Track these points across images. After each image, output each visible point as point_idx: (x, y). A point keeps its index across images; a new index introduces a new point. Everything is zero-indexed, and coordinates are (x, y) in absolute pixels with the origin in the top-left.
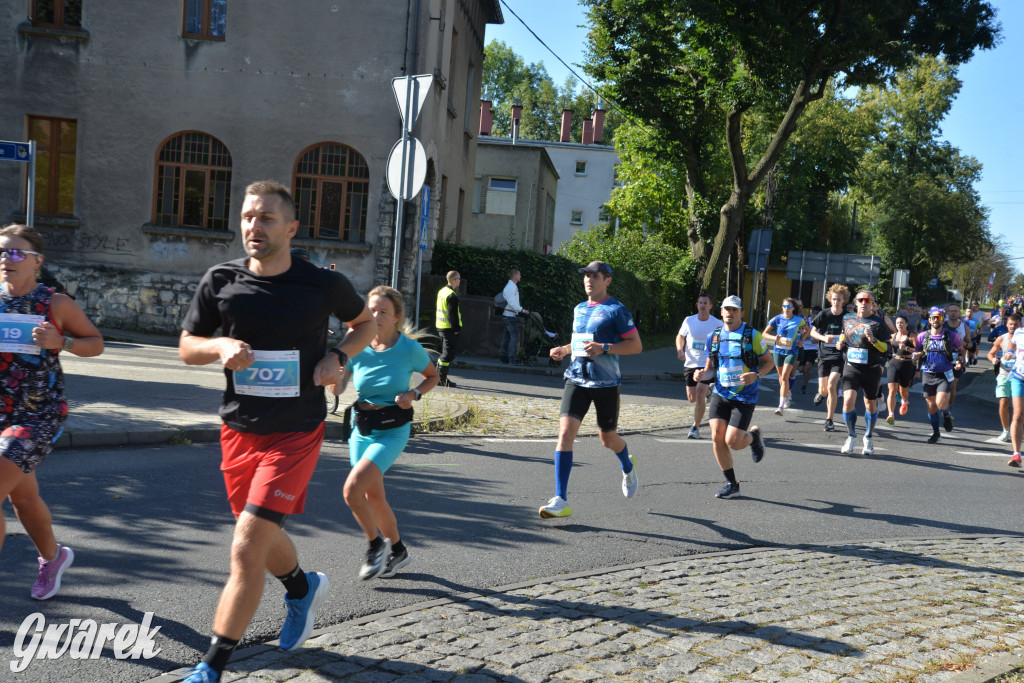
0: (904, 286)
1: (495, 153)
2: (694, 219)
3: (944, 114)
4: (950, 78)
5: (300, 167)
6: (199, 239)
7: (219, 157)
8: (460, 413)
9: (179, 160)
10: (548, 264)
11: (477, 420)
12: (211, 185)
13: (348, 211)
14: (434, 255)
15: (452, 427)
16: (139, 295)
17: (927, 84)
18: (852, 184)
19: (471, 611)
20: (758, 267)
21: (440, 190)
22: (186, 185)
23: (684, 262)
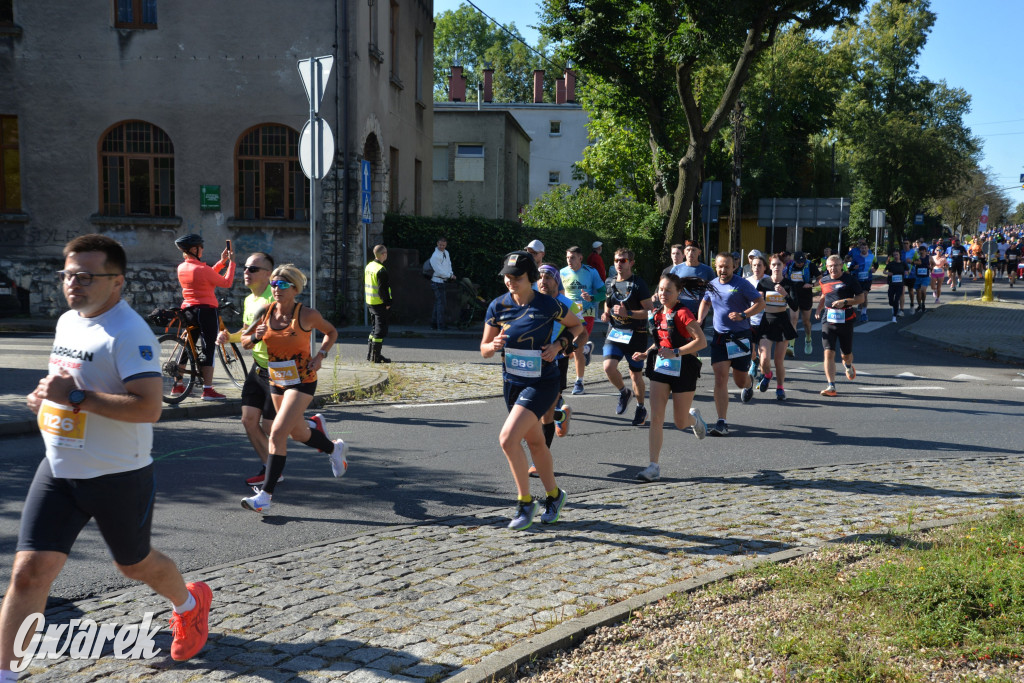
0: (881, 225)
1: (459, 121)
2: (659, 173)
3: (919, 49)
4: (922, 11)
5: (241, 149)
6: (147, 227)
7: (161, 144)
8: (376, 383)
9: (121, 150)
10: (497, 230)
12: (156, 173)
13: (291, 190)
14: (385, 227)
17: (900, 21)
18: (831, 126)
19: (280, 564)
20: (711, 219)
21: (388, 163)
22: (131, 174)
23: (652, 217)
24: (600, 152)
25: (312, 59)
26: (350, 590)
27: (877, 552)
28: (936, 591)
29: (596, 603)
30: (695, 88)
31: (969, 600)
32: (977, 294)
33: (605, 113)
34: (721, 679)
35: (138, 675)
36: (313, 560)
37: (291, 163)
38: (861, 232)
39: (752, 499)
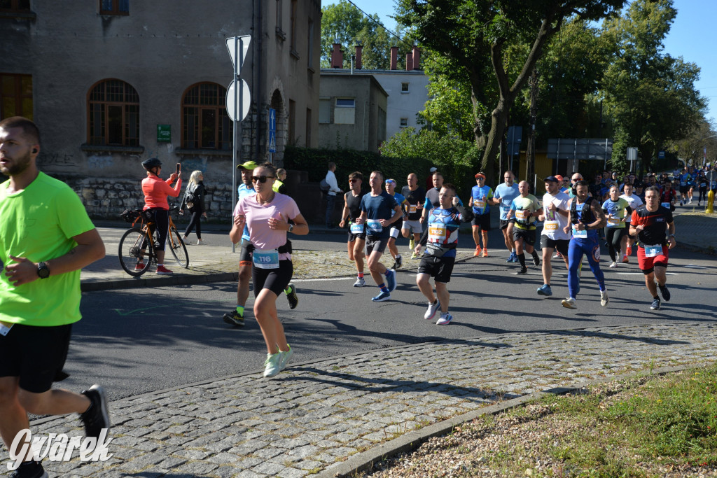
0: (634, 159)
1: (339, 81)
2: (478, 120)
3: (665, 34)
4: (668, 8)
5: (186, 100)
6: (120, 153)
7: (130, 96)
9: (103, 99)
12: (126, 115)
13: (220, 129)
14: (285, 155)
16: (82, 193)
17: (651, 14)
18: (600, 88)
19: (208, 389)
20: (514, 153)
21: (288, 110)
22: (110, 116)
23: (472, 151)
24: (436, 105)
25: (236, 37)
26: (257, 408)
27: (628, 388)
28: (669, 417)
29: (429, 420)
30: (504, 61)
31: (693, 424)
32: (703, 208)
33: (441, 78)
34: (516, 475)
35: (110, 464)
36: (231, 387)
37: (220, 110)
38: (620, 163)
39: (540, 349)
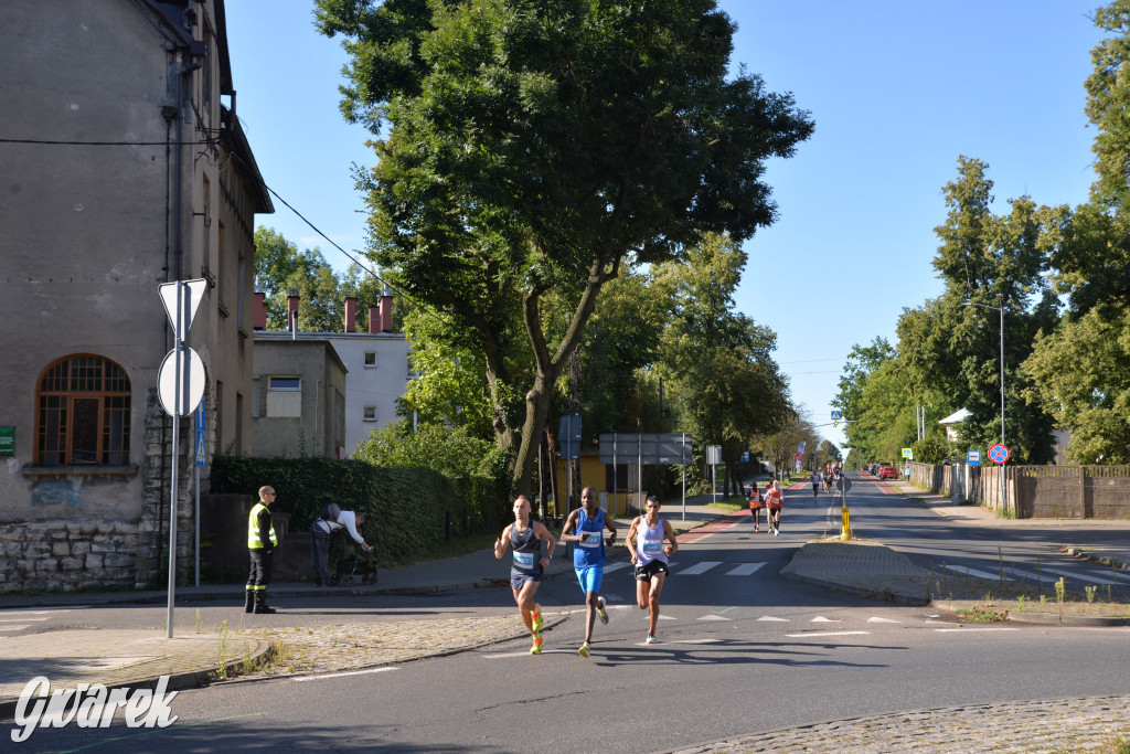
0: (717, 462)
1: (273, 350)
2: (498, 407)
3: (735, 286)
4: (736, 251)
5: (45, 384)
8: (261, 652)
10: (346, 471)
11: (282, 657)
13: (106, 430)
14: (212, 470)
15: (253, 669)
17: (715, 257)
18: (657, 360)
20: (571, 456)
21: (215, 398)
23: (492, 455)
24: (425, 385)
25: (179, 282)
30: (542, 319)
32: (836, 532)
33: (430, 344)
37: (108, 399)
38: (691, 468)
